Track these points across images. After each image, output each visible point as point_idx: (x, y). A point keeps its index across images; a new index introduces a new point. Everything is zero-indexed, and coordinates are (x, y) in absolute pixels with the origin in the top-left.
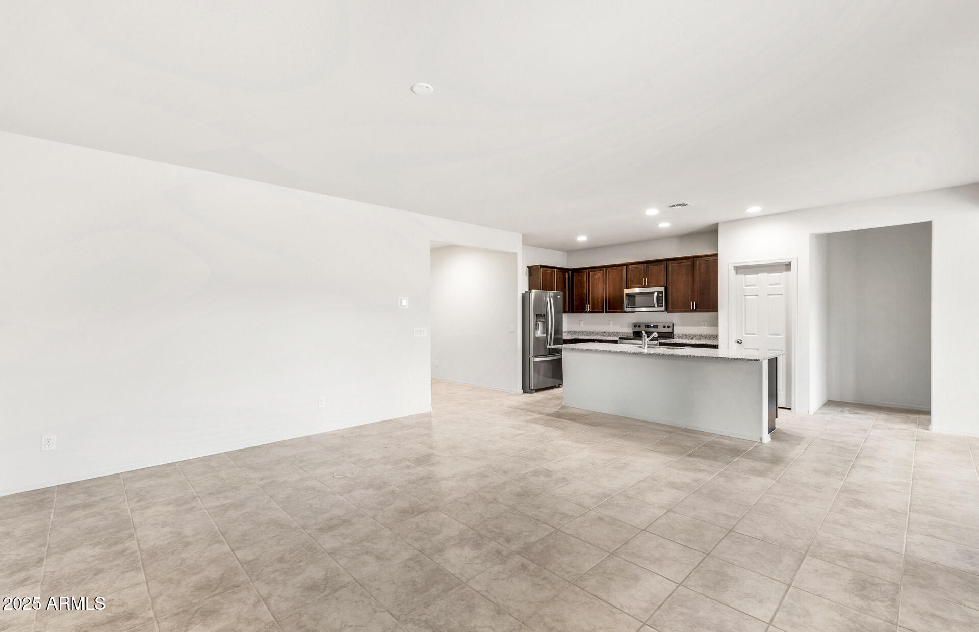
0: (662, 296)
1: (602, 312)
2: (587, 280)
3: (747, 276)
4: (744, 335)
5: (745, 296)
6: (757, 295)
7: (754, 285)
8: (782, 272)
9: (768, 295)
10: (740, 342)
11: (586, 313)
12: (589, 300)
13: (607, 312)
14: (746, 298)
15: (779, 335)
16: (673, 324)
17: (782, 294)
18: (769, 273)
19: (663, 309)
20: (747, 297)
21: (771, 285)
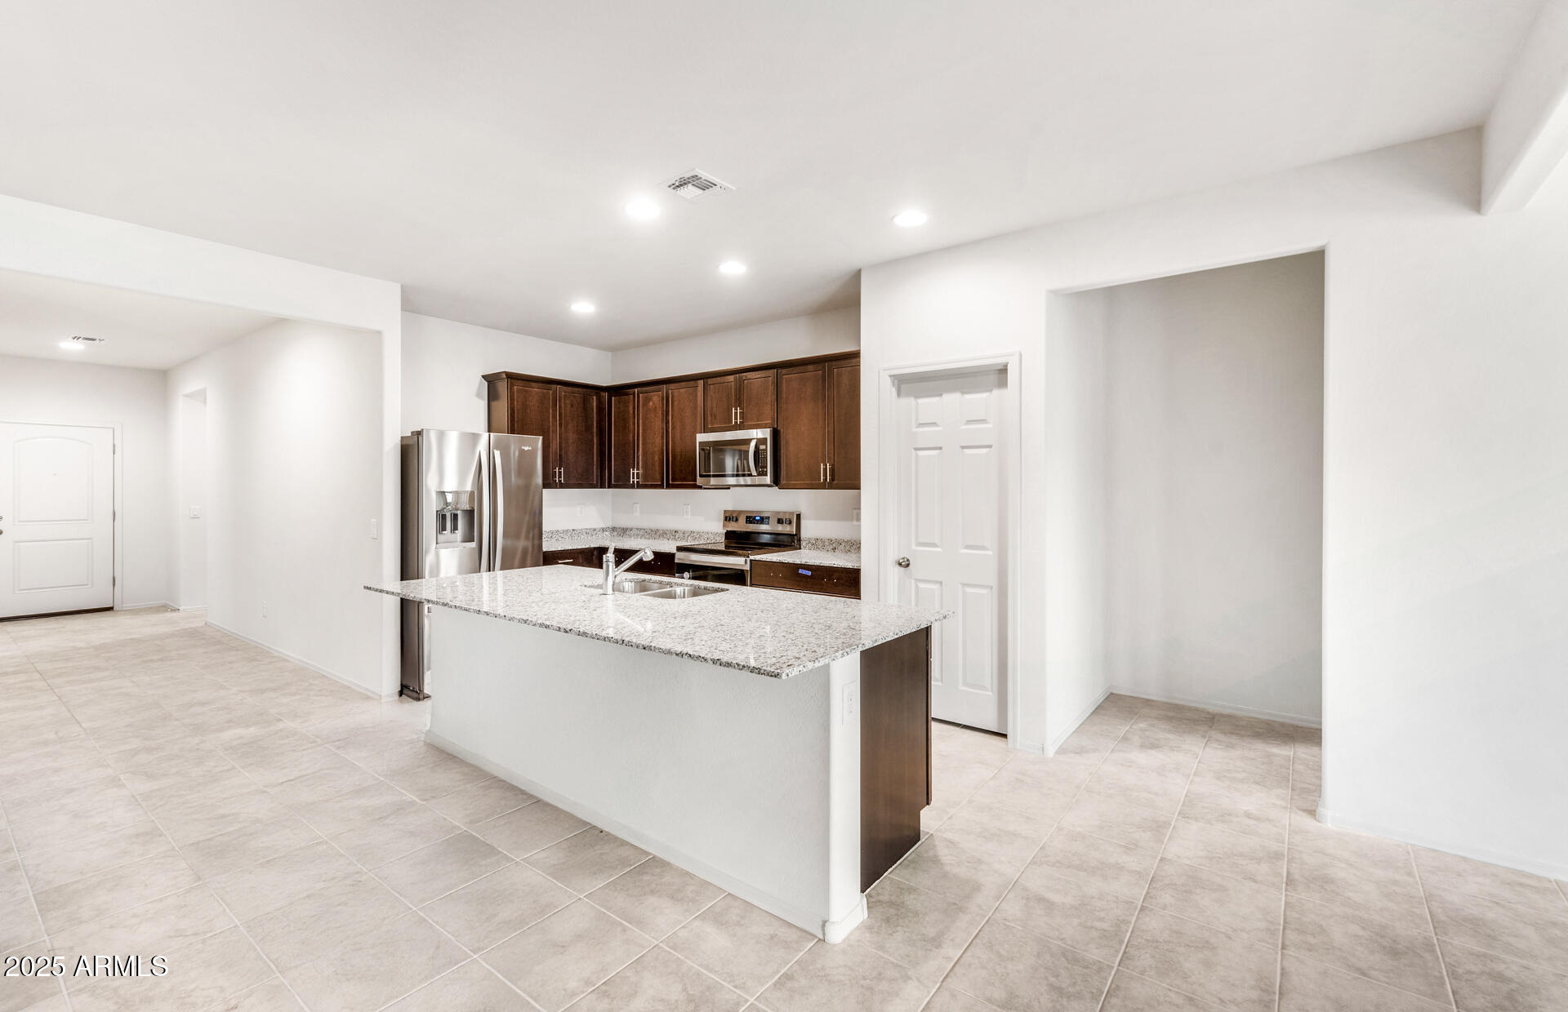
0: (766, 450)
1: (661, 486)
2: (634, 412)
3: (921, 401)
4: (914, 547)
5: (916, 449)
6: (941, 448)
7: (934, 424)
8: (991, 391)
9: (963, 447)
10: (904, 564)
11: (632, 486)
12: (638, 457)
13: (669, 486)
14: (917, 455)
15: (983, 548)
16: (799, 516)
17: (990, 446)
18: (963, 393)
19: (768, 479)
20: (921, 453)
21: (969, 422)
